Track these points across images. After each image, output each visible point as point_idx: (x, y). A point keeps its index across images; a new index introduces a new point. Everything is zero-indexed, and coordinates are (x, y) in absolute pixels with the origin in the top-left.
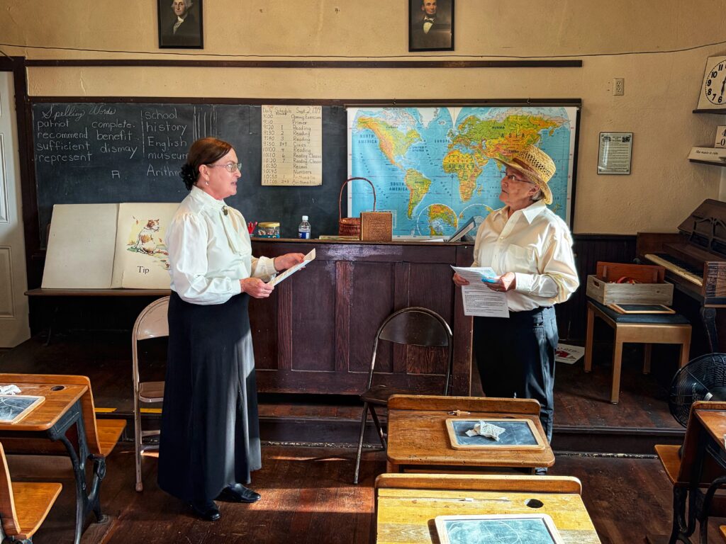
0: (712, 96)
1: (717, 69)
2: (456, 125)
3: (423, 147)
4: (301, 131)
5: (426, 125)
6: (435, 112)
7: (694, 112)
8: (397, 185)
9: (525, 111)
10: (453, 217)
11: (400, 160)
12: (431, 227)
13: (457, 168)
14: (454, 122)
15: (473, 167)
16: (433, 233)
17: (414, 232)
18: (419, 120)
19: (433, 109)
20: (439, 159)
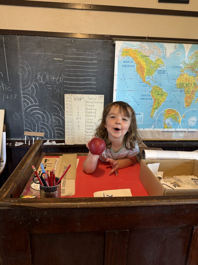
2: (187, 57)
3: (165, 71)
4: (90, 111)
5: (168, 55)
6: (175, 47)
8: (146, 96)
10: (179, 117)
11: (149, 80)
12: (164, 123)
13: (185, 86)
14: (187, 54)
15: (195, 85)
16: (166, 127)
17: (153, 126)
18: (164, 52)
20: (174, 79)
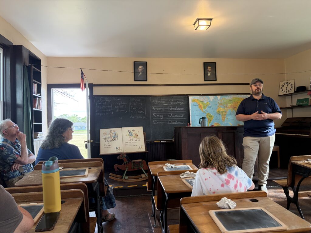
0: (283, 92)
1: (283, 84)
2: (219, 101)
3: (211, 107)
5: (211, 100)
7: (278, 96)
9: (237, 96)
11: (205, 111)
13: (221, 112)
14: (219, 99)
15: (225, 112)
18: (209, 99)
19: (213, 96)
20: (216, 110)
